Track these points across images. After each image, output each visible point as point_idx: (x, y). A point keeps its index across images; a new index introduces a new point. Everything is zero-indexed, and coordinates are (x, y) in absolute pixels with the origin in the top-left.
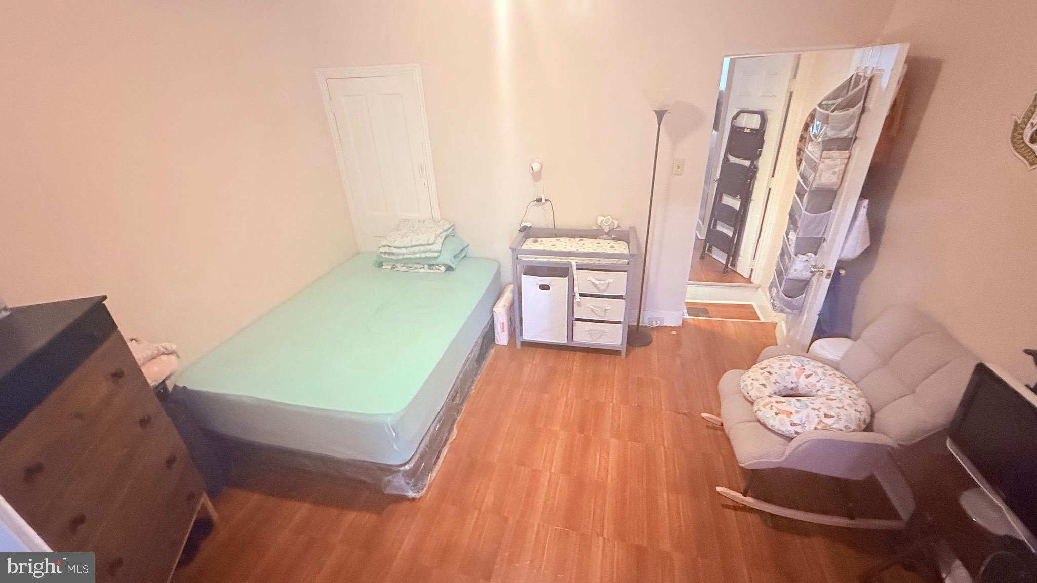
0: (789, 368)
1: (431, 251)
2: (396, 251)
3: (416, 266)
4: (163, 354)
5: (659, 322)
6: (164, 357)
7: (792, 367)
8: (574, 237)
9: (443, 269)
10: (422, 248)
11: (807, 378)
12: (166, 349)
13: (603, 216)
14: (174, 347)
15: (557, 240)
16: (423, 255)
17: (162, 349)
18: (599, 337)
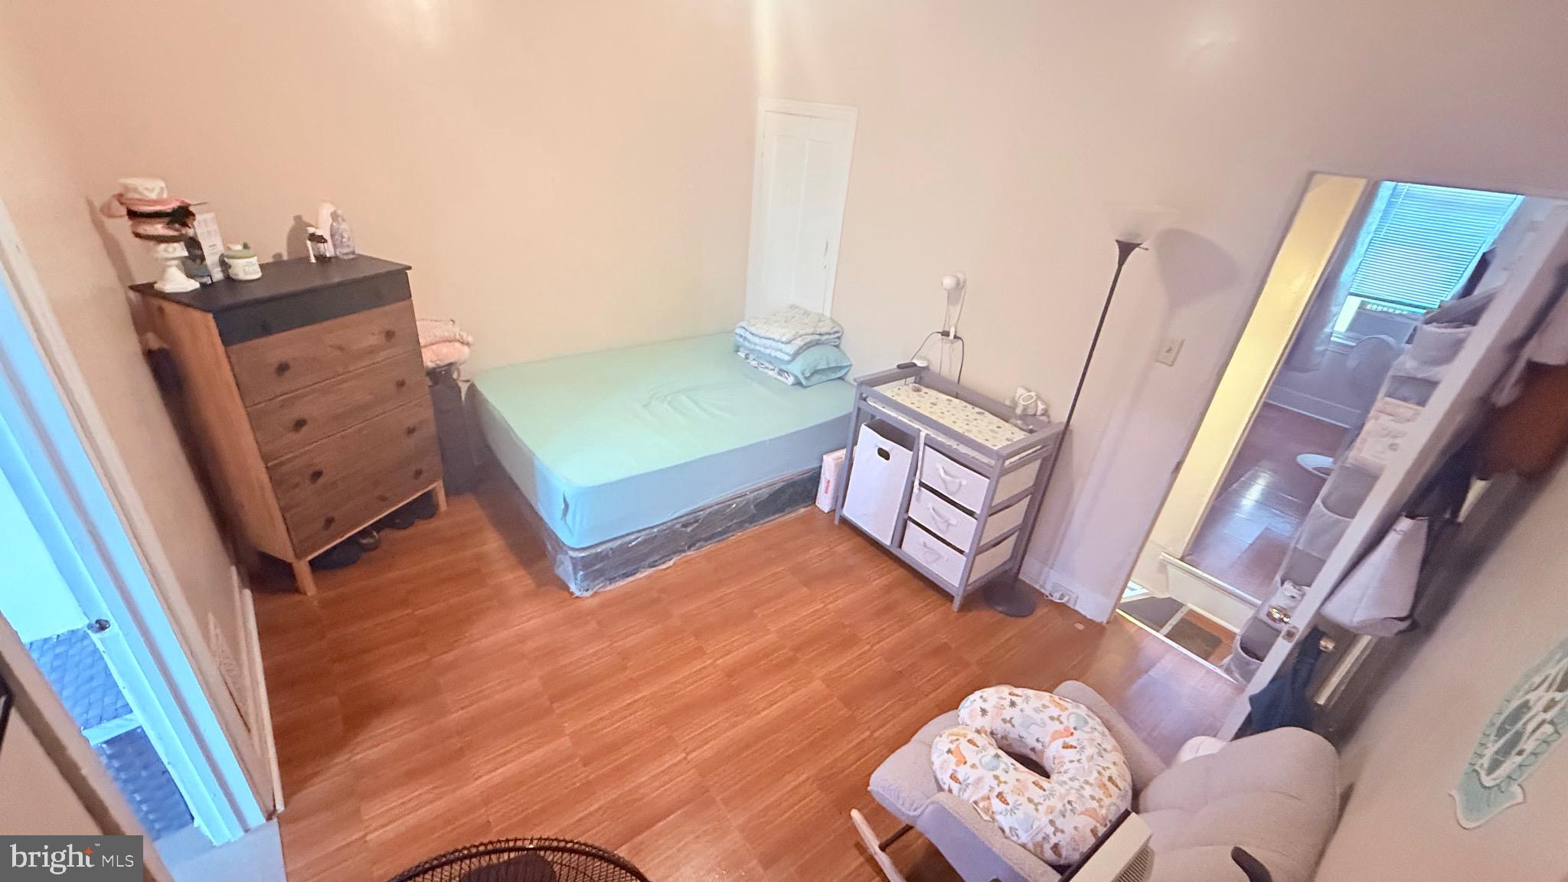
0: (1052, 718)
1: (781, 350)
2: (749, 336)
3: (767, 365)
4: (458, 341)
5: (1066, 599)
6: (458, 345)
7: (1058, 719)
8: (974, 404)
9: (791, 380)
10: (774, 344)
11: (1063, 747)
12: (462, 337)
13: (1026, 389)
14: (470, 339)
15: (948, 400)
16: (774, 354)
17: (458, 337)
18: (934, 562)
